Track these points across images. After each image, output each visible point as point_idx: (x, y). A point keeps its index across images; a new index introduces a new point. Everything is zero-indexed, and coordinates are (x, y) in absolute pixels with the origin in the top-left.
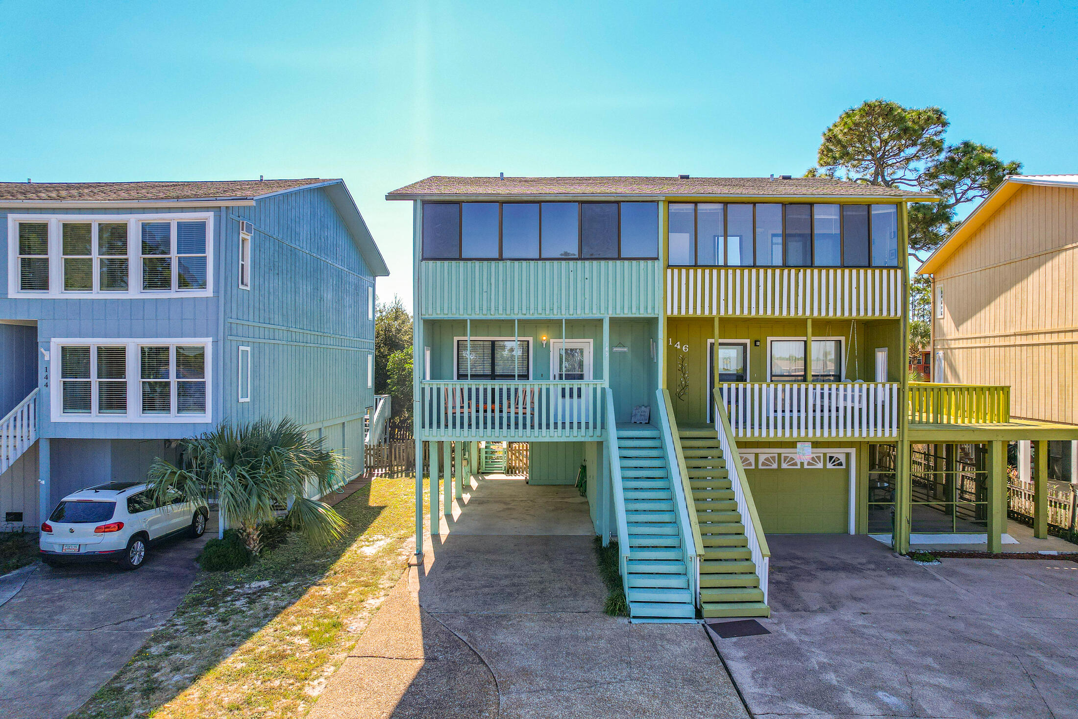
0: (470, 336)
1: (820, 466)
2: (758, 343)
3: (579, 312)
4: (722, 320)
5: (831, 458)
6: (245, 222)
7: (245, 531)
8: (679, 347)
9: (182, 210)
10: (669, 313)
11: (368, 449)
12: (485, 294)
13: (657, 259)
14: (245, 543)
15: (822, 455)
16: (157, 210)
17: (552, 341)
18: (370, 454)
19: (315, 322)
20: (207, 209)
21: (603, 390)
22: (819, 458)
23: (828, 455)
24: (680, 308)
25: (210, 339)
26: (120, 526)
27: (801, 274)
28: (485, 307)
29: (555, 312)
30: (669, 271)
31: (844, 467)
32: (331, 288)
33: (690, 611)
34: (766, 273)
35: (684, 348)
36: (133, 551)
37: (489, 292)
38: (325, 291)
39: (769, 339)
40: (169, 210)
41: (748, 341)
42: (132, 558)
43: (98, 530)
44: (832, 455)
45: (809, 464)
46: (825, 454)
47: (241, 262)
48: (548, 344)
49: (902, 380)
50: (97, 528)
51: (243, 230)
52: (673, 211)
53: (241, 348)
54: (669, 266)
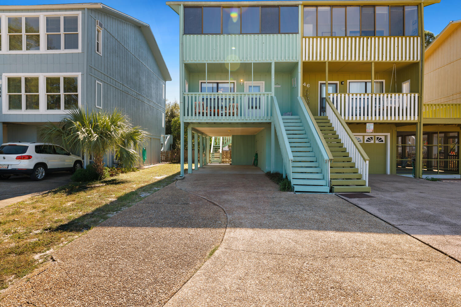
0: (207, 80)
1: (372, 142)
2: (343, 83)
3: (260, 59)
4: (329, 63)
5: (378, 138)
6: (99, 21)
7: (96, 164)
8: (305, 85)
9: (66, 10)
10: (304, 59)
11: (162, 153)
12: (214, 51)
13: (298, 33)
14: (96, 170)
15: (373, 137)
16: (53, 10)
17: (245, 82)
18: (163, 155)
19: (137, 88)
20: (78, 9)
21: (272, 97)
22: (372, 138)
23: (376, 137)
24: (309, 57)
25: (80, 73)
26: (29, 157)
27: (369, 40)
28: (214, 57)
29: (248, 59)
30: (304, 39)
31: (384, 142)
32: (145, 76)
33: (327, 189)
34: (352, 40)
35: (307, 86)
36: (37, 172)
37: (216, 50)
38: (142, 76)
39: (348, 81)
40: (60, 10)
41: (338, 82)
42: (37, 175)
43: (18, 158)
44: (378, 137)
45: (367, 141)
46: (375, 136)
47: (96, 41)
48: (243, 84)
49: (420, 92)
50: (17, 157)
51: (97, 25)
52: (306, 10)
53: (97, 81)
54: (303, 37)
